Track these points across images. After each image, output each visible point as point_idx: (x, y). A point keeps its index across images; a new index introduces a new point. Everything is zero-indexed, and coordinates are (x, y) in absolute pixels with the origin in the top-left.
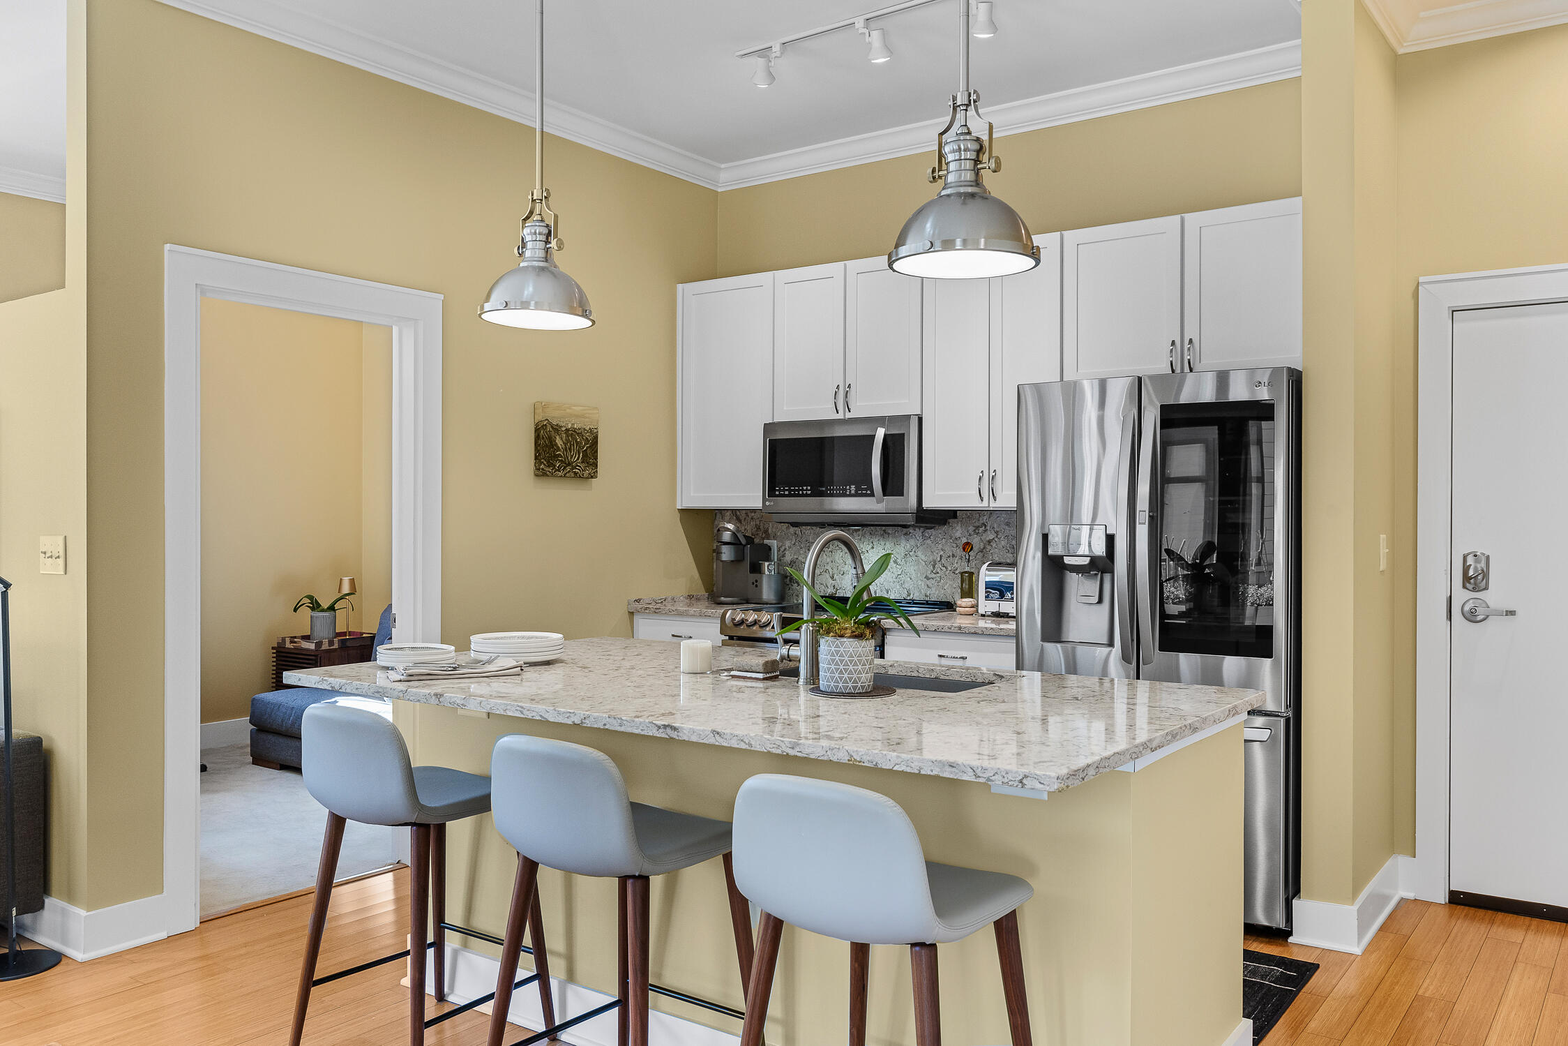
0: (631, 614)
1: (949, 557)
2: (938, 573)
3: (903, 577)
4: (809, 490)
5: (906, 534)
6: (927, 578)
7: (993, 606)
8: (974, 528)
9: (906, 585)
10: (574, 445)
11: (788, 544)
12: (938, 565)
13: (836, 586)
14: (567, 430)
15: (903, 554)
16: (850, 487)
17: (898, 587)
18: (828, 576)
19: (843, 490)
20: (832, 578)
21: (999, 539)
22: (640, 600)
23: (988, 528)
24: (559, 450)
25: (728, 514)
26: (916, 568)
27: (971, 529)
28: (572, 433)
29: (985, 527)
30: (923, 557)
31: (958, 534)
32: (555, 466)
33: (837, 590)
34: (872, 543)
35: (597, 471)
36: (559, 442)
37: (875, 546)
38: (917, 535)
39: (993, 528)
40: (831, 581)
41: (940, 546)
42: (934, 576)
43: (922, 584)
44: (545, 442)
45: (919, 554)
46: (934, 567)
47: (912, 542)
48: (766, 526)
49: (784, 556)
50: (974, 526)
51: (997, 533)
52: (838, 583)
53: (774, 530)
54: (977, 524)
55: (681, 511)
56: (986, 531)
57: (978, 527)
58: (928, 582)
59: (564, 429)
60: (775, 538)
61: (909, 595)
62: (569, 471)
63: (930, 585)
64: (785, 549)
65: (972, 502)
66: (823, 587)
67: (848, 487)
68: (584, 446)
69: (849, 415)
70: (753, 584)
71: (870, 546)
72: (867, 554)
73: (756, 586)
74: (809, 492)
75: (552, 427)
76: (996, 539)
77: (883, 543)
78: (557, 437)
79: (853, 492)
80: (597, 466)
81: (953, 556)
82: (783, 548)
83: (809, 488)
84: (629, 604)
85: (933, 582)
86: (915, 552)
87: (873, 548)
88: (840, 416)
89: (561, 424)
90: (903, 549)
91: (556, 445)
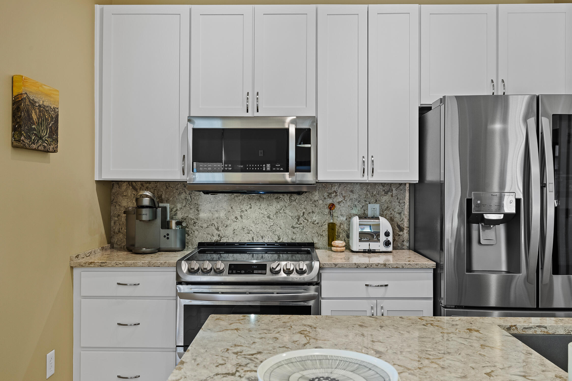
0: (72, 268)
1: (310, 213)
2: (301, 224)
3: (275, 227)
4: (230, 167)
5: (277, 198)
6: (293, 227)
7: (365, 246)
8: (328, 194)
9: (277, 233)
10: (44, 121)
11: (179, 206)
12: (302, 219)
13: (221, 235)
14: (40, 106)
15: (275, 212)
16: (266, 165)
17: (271, 234)
18: (213, 228)
19: (260, 167)
20: (218, 229)
21: (346, 201)
22: (78, 255)
23: (338, 194)
24: (34, 124)
25: (125, 184)
26: (285, 221)
27: (326, 194)
28: (43, 109)
29: (336, 194)
30: (290, 214)
31: (316, 198)
32: (31, 138)
33: (221, 237)
34: (250, 204)
35: (57, 146)
36: (34, 117)
37: (252, 207)
38: (285, 199)
39: (342, 194)
40: (216, 232)
41: (303, 206)
42: (298, 226)
43: (290, 232)
44: (25, 114)
45: (287, 211)
46: (298, 220)
47: (282, 204)
48: (160, 193)
49: (176, 214)
50: (328, 193)
51: (344, 197)
52: (222, 233)
53: (167, 196)
54: (330, 191)
55: (98, 182)
56: (336, 196)
57: (330, 194)
58: (294, 230)
59: (37, 105)
60: (167, 201)
61: (279, 239)
62: (41, 145)
63: (295, 232)
64: (177, 210)
65: (357, 177)
66: (210, 236)
67: (264, 166)
68: (51, 122)
69: (256, 114)
70: (165, 236)
71: (249, 207)
72: (245, 212)
73: (168, 238)
74: (231, 169)
75: (29, 101)
76: (344, 201)
77: (258, 204)
78: (33, 111)
79: (268, 169)
80: (58, 141)
81: (313, 212)
82: (175, 209)
83: (230, 165)
84: (71, 260)
85: (298, 230)
86: (284, 210)
87: (251, 208)
88: (250, 114)
89: (36, 100)
90: (274, 208)
91: (32, 118)
